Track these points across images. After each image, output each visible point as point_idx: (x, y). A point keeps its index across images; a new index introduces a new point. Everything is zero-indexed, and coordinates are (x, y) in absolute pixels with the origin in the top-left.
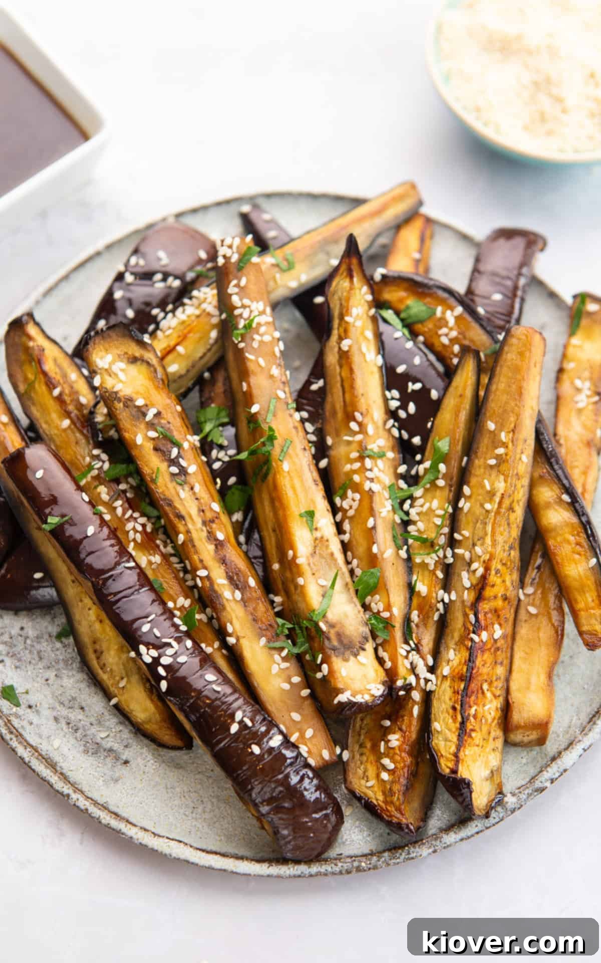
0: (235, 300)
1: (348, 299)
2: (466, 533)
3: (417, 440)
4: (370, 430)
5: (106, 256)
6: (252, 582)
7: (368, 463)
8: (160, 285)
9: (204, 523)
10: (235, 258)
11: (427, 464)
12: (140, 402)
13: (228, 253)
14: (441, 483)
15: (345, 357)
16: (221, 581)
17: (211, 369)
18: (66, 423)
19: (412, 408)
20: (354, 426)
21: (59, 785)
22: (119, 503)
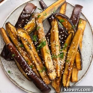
0: (37, 23)
1: (54, 24)
2: (69, 57)
3: (63, 42)
4: (56, 42)
5: (20, 8)
6: (40, 62)
7: (56, 47)
8: (27, 15)
9: (34, 55)
10: (37, 17)
11: (64, 46)
12: (25, 38)
13: (36, 16)
14: (66, 49)
15: (53, 32)
16: (36, 63)
17: (35, 30)
18: (15, 38)
19: (62, 38)
20: (54, 42)
21: (16, 84)
22: (22, 50)
